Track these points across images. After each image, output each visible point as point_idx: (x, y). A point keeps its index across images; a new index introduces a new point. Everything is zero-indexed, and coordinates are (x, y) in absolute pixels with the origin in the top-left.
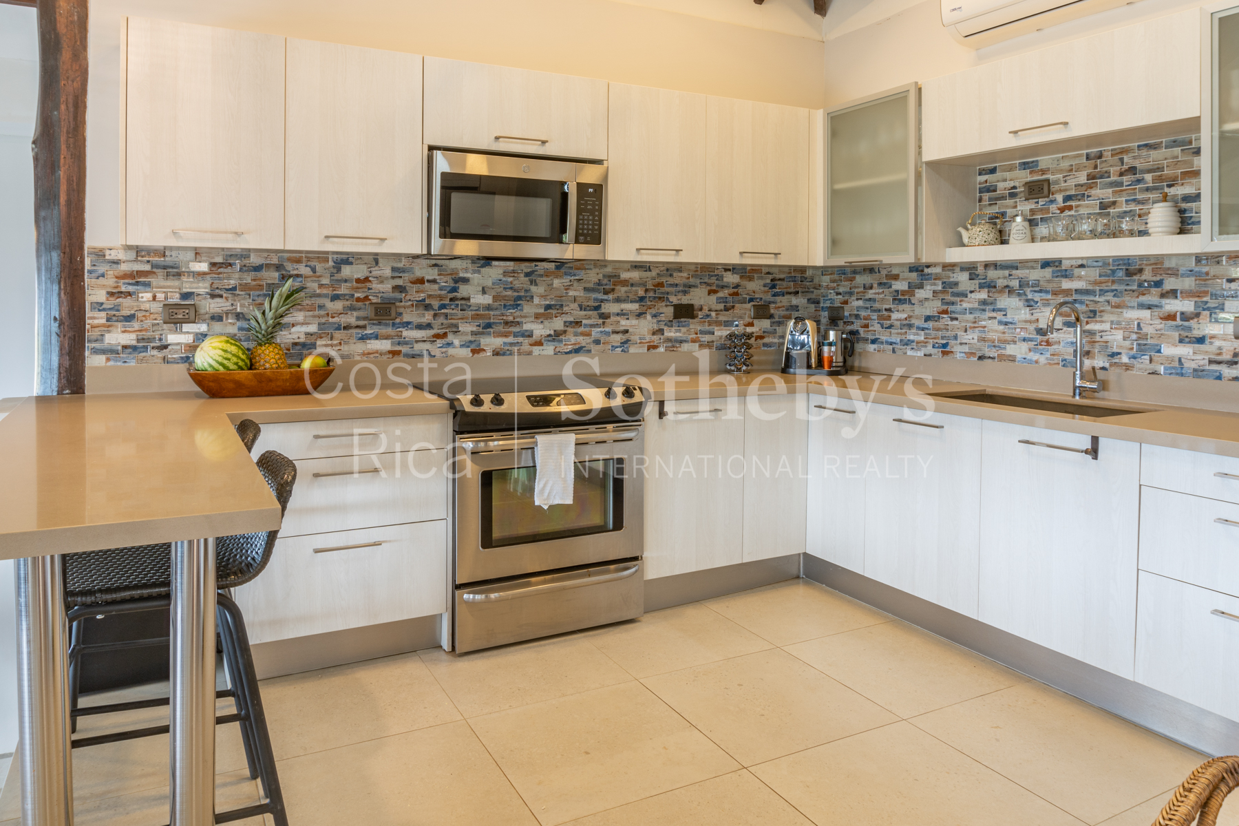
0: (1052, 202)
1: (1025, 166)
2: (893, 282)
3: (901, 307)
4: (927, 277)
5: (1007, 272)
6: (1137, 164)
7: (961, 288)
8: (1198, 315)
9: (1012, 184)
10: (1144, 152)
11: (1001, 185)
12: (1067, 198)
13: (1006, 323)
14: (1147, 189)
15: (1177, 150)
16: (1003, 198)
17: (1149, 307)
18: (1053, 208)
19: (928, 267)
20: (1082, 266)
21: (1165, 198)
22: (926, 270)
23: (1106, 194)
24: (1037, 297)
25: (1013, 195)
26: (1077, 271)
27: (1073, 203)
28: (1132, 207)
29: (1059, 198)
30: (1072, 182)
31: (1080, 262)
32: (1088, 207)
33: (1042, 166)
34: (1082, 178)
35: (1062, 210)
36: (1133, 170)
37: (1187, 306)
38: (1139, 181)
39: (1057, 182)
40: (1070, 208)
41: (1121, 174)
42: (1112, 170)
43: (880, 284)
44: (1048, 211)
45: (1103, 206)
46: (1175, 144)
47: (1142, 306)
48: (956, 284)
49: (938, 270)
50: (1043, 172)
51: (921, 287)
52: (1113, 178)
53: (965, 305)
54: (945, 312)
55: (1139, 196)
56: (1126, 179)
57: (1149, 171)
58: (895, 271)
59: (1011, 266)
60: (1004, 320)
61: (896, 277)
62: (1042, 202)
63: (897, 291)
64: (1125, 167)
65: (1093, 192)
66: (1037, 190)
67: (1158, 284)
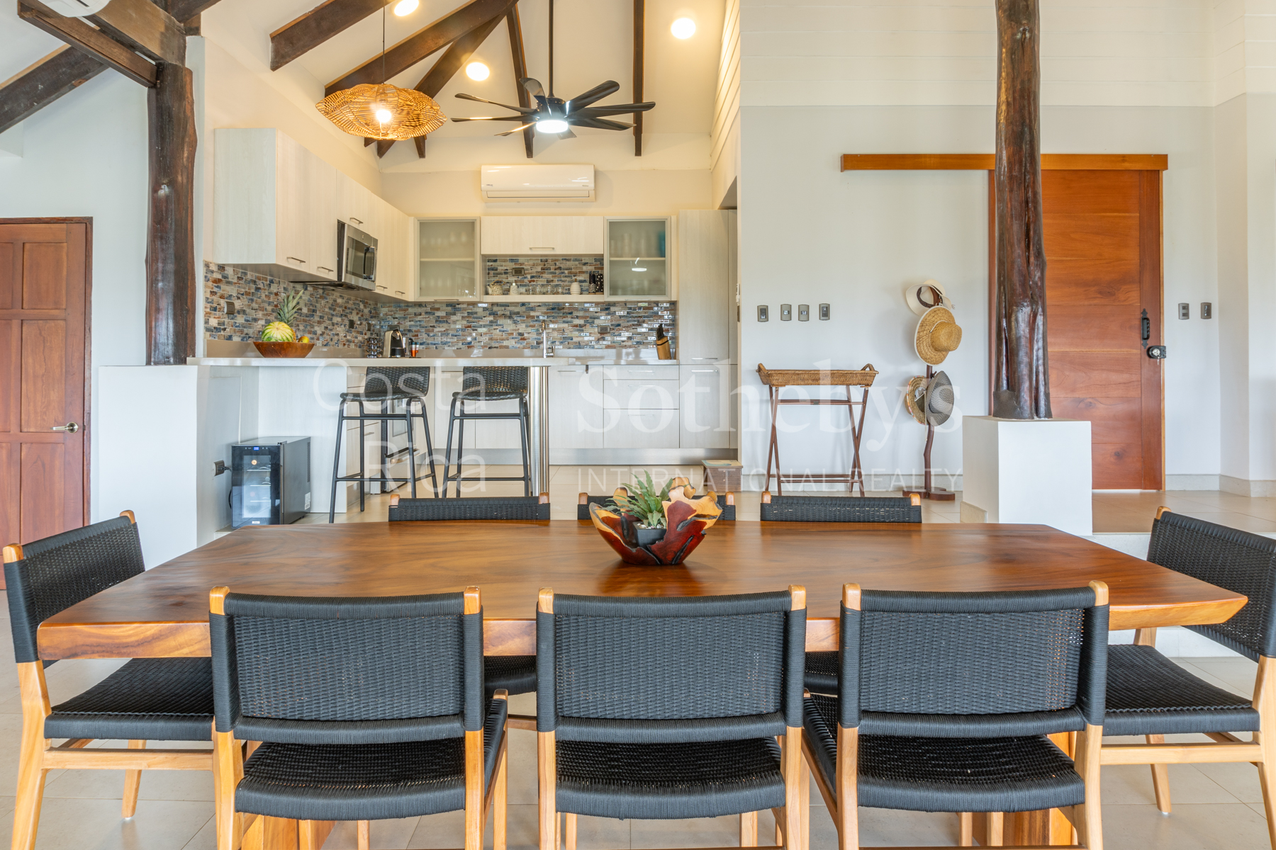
0: (525, 278)
1: (512, 260)
2: (436, 312)
3: (441, 325)
4: (459, 309)
5: (503, 308)
6: (562, 266)
7: (479, 315)
8: (585, 325)
9: (506, 268)
10: (564, 262)
11: (500, 268)
12: (532, 277)
13: (503, 331)
14: (566, 276)
15: (577, 263)
16: (501, 274)
17: (567, 322)
18: (526, 280)
19: (458, 304)
20: (539, 306)
21: (576, 281)
22: (457, 306)
23: (550, 277)
24: (519, 319)
25: (506, 273)
26: (537, 308)
27: (535, 279)
28: (560, 283)
29: (529, 276)
30: (534, 270)
31: (538, 304)
32: (542, 281)
33: (520, 262)
34: (539, 269)
35: (530, 282)
36: (560, 268)
37: (581, 322)
38: (563, 273)
39: (527, 270)
40: (534, 281)
41: (555, 269)
42: (552, 267)
43: (426, 313)
44: (523, 282)
45: (548, 281)
46: (576, 260)
47: (564, 322)
48: (476, 313)
49: (465, 306)
50: (521, 264)
51: (455, 314)
52: (552, 271)
53: (481, 323)
54: (470, 327)
55: (563, 279)
56: (557, 272)
57: (566, 269)
58: (437, 306)
59: (506, 305)
60: (502, 329)
61: (438, 309)
62: (520, 277)
63: (438, 317)
64: (557, 267)
65: (544, 275)
66: (518, 272)
67: (571, 313)
